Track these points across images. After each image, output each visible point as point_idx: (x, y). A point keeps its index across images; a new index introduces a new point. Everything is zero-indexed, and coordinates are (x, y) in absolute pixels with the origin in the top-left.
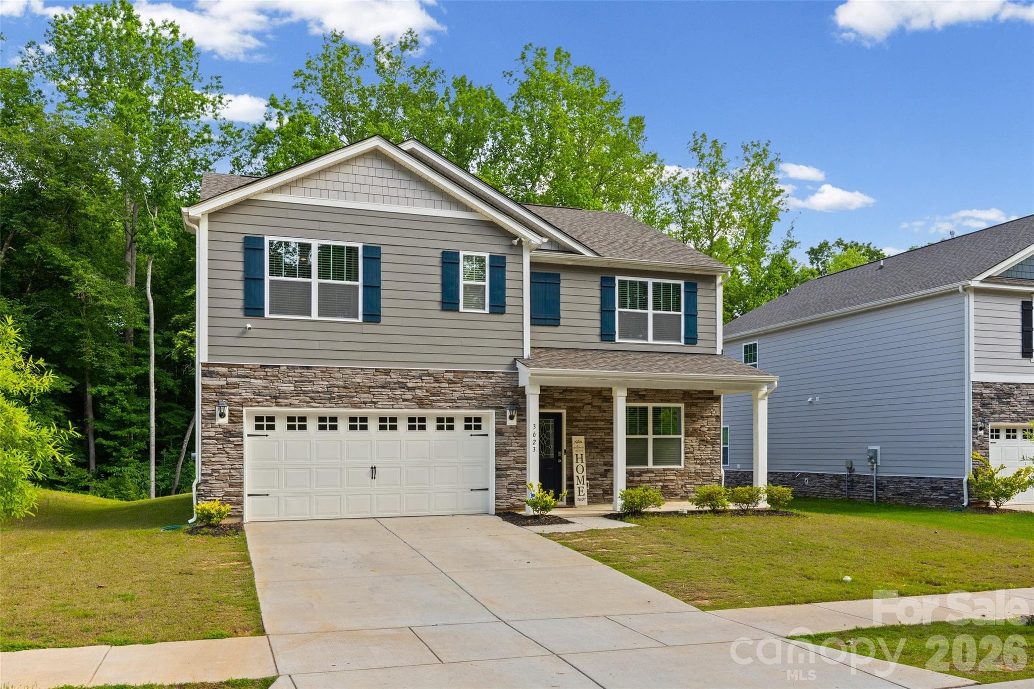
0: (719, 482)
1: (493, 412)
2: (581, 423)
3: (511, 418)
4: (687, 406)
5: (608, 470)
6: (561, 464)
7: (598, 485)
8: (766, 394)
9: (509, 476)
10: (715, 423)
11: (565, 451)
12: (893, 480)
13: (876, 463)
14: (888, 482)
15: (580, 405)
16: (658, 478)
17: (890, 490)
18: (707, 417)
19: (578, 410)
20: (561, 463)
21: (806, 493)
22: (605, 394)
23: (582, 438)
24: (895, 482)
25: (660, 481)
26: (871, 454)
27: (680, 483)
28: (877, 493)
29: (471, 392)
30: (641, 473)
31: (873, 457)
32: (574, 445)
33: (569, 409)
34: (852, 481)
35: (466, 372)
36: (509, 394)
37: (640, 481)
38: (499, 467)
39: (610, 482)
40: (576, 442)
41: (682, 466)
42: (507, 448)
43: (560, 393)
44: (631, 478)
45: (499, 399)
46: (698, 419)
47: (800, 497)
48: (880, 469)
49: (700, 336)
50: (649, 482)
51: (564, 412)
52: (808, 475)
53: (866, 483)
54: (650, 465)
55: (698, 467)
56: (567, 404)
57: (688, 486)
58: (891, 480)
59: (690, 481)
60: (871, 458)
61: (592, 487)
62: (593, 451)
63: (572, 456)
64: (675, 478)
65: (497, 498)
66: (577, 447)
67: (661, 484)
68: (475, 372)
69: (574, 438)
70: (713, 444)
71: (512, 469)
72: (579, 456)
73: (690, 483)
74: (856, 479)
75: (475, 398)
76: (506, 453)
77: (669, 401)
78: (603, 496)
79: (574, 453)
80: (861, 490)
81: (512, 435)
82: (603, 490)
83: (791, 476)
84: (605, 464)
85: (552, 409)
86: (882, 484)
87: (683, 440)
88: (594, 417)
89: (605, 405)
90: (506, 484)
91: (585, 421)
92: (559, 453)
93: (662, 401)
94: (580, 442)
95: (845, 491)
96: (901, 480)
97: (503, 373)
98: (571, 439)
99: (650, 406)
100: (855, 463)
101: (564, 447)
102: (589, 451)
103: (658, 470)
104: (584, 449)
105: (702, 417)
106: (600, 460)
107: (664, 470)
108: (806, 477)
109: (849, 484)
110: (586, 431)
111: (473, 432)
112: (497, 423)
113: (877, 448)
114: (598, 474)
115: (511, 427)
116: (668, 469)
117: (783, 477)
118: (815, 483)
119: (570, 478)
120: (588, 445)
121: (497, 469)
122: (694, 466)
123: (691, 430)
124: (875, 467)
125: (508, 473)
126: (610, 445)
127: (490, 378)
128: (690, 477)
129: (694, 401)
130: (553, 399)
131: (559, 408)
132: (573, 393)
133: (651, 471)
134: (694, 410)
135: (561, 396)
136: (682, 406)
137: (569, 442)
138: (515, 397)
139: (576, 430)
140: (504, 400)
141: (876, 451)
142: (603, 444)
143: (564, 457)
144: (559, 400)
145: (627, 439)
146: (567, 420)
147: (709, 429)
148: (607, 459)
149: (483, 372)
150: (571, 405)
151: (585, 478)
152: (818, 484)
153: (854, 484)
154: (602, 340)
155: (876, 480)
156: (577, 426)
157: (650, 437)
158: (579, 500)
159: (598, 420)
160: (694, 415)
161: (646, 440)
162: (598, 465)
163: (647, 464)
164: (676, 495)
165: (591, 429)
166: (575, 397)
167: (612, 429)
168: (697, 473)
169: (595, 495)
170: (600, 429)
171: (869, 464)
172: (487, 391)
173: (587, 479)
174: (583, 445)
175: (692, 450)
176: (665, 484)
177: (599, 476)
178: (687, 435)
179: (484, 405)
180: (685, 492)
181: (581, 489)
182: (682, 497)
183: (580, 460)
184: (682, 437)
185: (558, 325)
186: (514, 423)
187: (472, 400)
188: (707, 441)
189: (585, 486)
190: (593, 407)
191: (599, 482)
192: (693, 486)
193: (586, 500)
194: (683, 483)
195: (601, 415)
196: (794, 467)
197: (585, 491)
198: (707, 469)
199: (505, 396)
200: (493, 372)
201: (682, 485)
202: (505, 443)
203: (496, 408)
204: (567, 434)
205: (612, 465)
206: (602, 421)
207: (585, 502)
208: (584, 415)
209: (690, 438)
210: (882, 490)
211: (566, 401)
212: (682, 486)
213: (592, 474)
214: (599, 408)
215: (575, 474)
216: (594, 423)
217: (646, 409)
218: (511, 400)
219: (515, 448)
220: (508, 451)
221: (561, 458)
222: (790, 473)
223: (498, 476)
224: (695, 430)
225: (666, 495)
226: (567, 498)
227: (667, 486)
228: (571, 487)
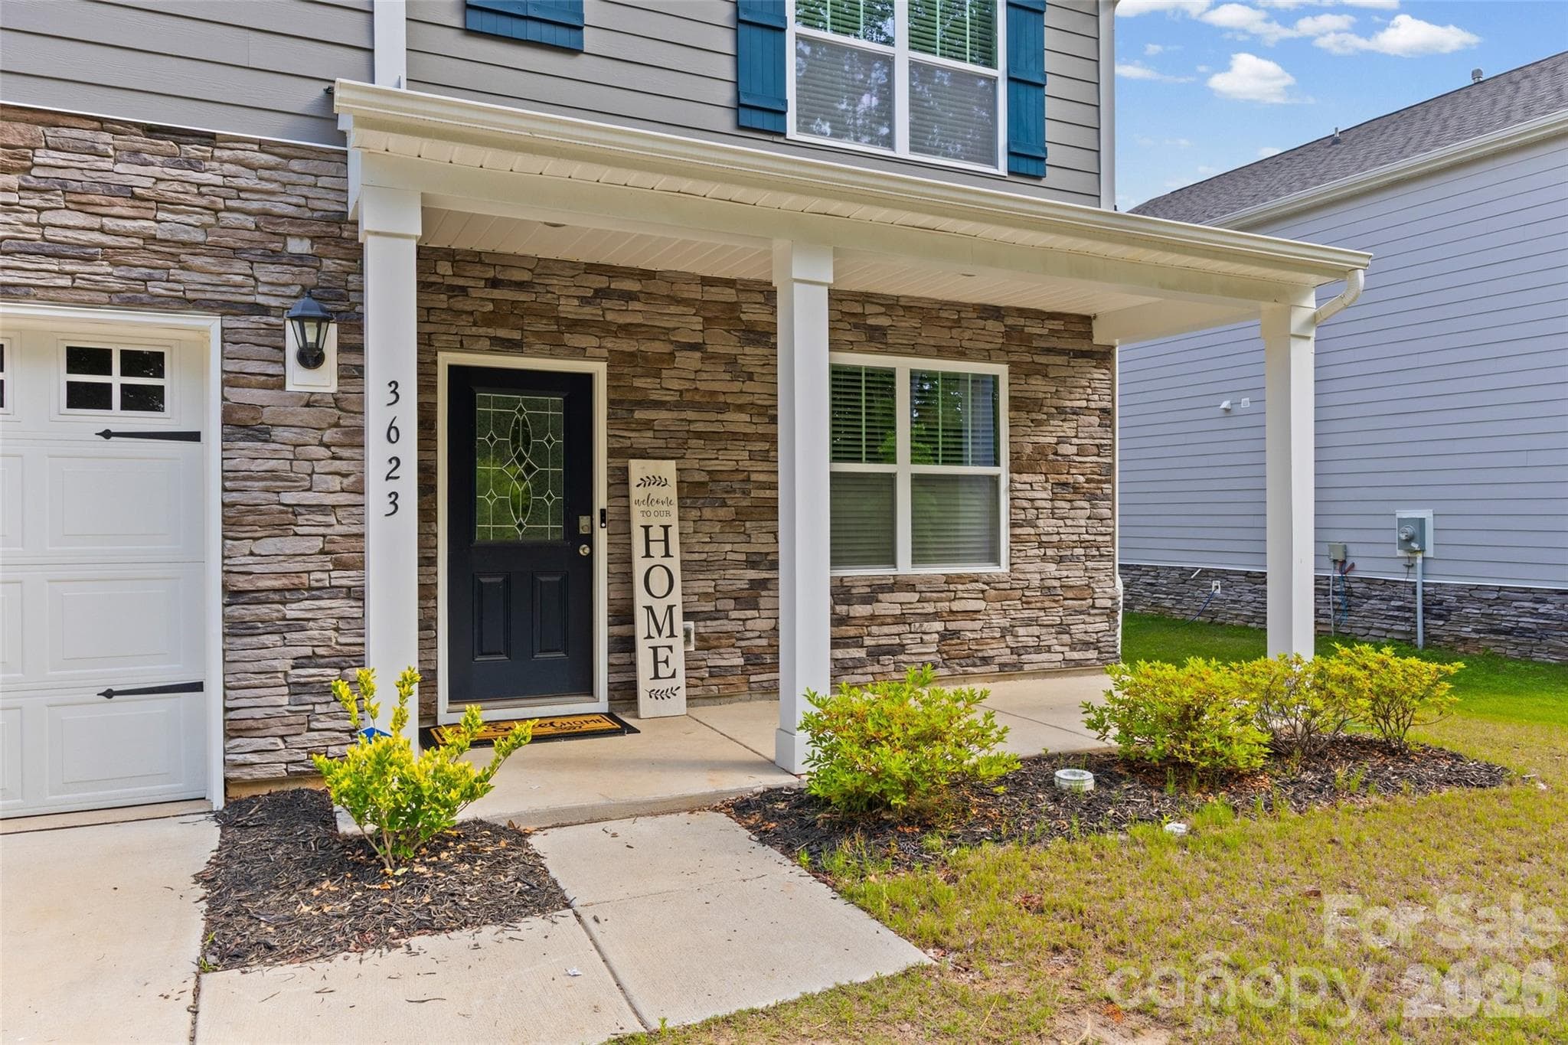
0: (1111, 613)
1: (212, 324)
2: (663, 414)
3: (311, 357)
4: (1018, 371)
5: (763, 584)
6: (589, 560)
7: (729, 634)
8: (1314, 320)
9: (298, 625)
10: (1099, 432)
11: (603, 512)
12: (1476, 594)
13: (1423, 551)
14: (1460, 599)
15: (659, 347)
16: (930, 608)
17: (1467, 619)
18: (1076, 412)
19: (654, 366)
20: (590, 557)
21: (1216, 614)
22: (752, 313)
23: (668, 469)
24: (1481, 600)
25: (936, 616)
26: (1410, 530)
27: (998, 621)
28: (1425, 625)
29: (79, 219)
30: (875, 591)
31: (1412, 539)
32: (636, 493)
33: (617, 361)
34: (1349, 593)
35: (53, 119)
36: (298, 246)
37: (873, 617)
38: (242, 583)
39: (766, 625)
40: (645, 482)
41: (1004, 568)
42: (288, 498)
43: (584, 301)
44: (842, 609)
45: (241, 266)
46: (1050, 415)
47: (1202, 623)
48: (1433, 567)
49: (1053, 155)
50: (900, 619)
51: (599, 370)
52: (1222, 574)
53: (1391, 599)
54: (905, 566)
55: (1051, 568)
56: (610, 343)
57: (1021, 631)
58: (1470, 594)
59: (1026, 614)
60: (1410, 539)
61: (705, 643)
62: (708, 513)
63: (628, 533)
64: (980, 605)
65: (233, 731)
66: (649, 500)
67: (938, 626)
68: (102, 124)
69: (638, 469)
70: (1092, 498)
71: (315, 592)
72: (656, 533)
73: (1029, 622)
74: (1359, 588)
75: (111, 255)
76: (285, 522)
77: (961, 354)
78: (745, 672)
79: (637, 521)
80: (1374, 613)
81: (311, 436)
82: (747, 653)
83: (1175, 574)
84: (752, 563)
85: (552, 356)
86: (1440, 603)
87: (1004, 484)
88: (713, 393)
89: (751, 355)
90: (285, 665)
91: (678, 406)
92: (584, 521)
93: (941, 352)
94: (661, 482)
95: (1327, 616)
96: (1503, 597)
97: (263, 146)
98: (626, 470)
99: (903, 366)
100: (1353, 550)
101: (601, 499)
102: (694, 514)
103: (928, 580)
104: (674, 510)
105: (1061, 410)
106: (732, 549)
107: (949, 579)
108: (1217, 578)
109: (1337, 599)
110: (684, 445)
111: (117, 418)
112: (230, 380)
113: (1426, 514)
114: (726, 595)
115: (310, 402)
116: (960, 578)
117: (1156, 577)
118: (1240, 594)
119: (623, 615)
120: (691, 493)
121: (233, 595)
122: (1039, 565)
123: (1028, 449)
124: (1419, 561)
125: (292, 611)
126: (768, 493)
127: (193, 164)
128: (1027, 603)
129: (1038, 359)
130: (558, 320)
131: (581, 353)
132: (635, 305)
133: (910, 587)
134: (1038, 386)
135: (588, 312)
136: (1001, 370)
137: (620, 480)
138: (328, 264)
139: (644, 440)
140: (267, 273)
141: (1422, 521)
142: (746, 493)
143: (601, 537)
144: (575, 325)
145: (834, 476)
146: (611, 403)
147: (1081, 451)
148: (759, 543)
149: (151, 131)
150: (626, 345)
151: (678, 613)
152: (1250, 597)
153: (1354, 600)
154: (740, 127)
155: (1424, 595)
156: (648, 425)
157: (904, 469)
158: (654, 694)
159: (724, 408)
160: (1037, 404)
161: (891, 478)
162: (724, 564)
163: (891, 560)
164: (986, 661)
165: (699, 435)
166: (638, 319)
167: (773, 439)
168: (1047, 591)
169: (716, 672)
170: (735, 436)
171: (1400, 553)
172: (170, 225)
173: (687, 616)
174: (671, 492)
175: (1031, 514)
176: (951, 626)
177: (731, 604)
178: (1016, 467)
179: (156, 288)
180: (1013, 651)
181: (662, 654)
182: (1002, 666)
183: (657, 549)
184: (1003, 471)
185: (574, 51)
186: (325, 380)
187: (89, 259)
188: (1076, 489)
189: (678, 643)
190: (708, 357)
191: (729, 626)
192: (1036, 630)
193: (682, 693)
194: (1005, 623)
195: (736, 386)
196: (1183, 556)
197: (678, 662)
198: (1075, 575)
199: (274, 257)
200: (209, 139)
201: (1003, 629)
202: (273, 475)
203: (226, 308)
204: (612, 453)
205: (774, 566)
206: (740, 408)
207: (678, 704)
208: (675, 385)
209: (1025, 477)
210: (1440, 617)
211: (605, 329)
212: (1005, 631)
213: (705, 596)
214: (731, 361)
215: (641, 599)
216: (713, 416)
217: (890, 374)
218: (310, 278)
219: (329, 500)
220: (295, 509)
221: (589, 540)
222: (1173, 568)
223: (234, 629)
224: (1040, 450)
225: (954, 664)
226: (612, 688)
227: (956, 633)
228: (624, 645)
